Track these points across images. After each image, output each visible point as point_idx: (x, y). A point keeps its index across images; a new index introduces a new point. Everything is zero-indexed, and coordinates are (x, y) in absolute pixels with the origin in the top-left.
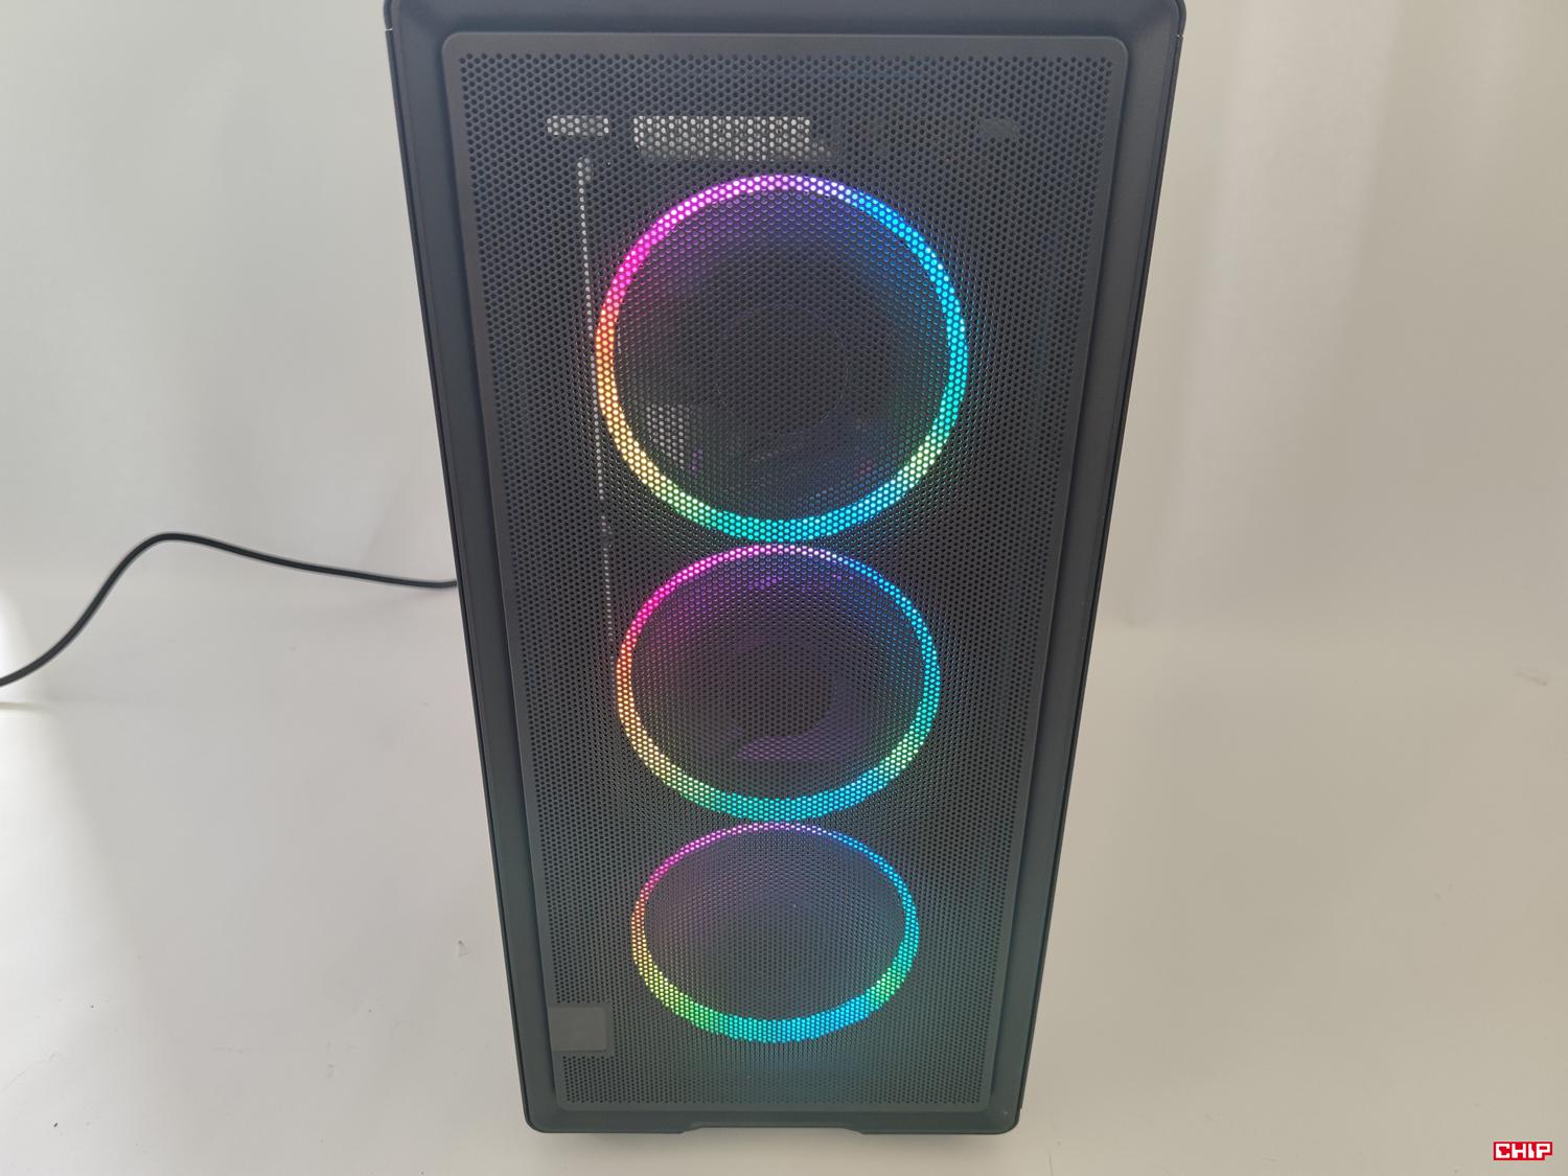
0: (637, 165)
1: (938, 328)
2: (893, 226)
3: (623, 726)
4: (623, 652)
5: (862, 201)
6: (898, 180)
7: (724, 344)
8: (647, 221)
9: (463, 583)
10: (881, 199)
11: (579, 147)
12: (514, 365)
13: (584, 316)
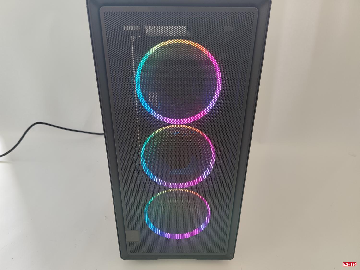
0: (145, 37)
1: (214, 75)
2: (204, 51)
3: (142, 167)
4: (142, 150)
5: (197, 45)
6: (205, 40)
7: (165, 78)
8: (147, 50)
9: (105, 134)
10: (201, 45)
11: (131, 33)
12: (117, 83)
13: (133, 72)
